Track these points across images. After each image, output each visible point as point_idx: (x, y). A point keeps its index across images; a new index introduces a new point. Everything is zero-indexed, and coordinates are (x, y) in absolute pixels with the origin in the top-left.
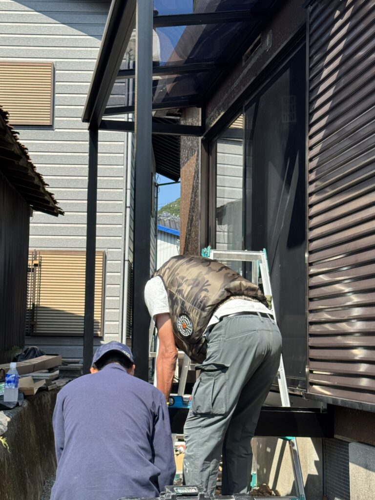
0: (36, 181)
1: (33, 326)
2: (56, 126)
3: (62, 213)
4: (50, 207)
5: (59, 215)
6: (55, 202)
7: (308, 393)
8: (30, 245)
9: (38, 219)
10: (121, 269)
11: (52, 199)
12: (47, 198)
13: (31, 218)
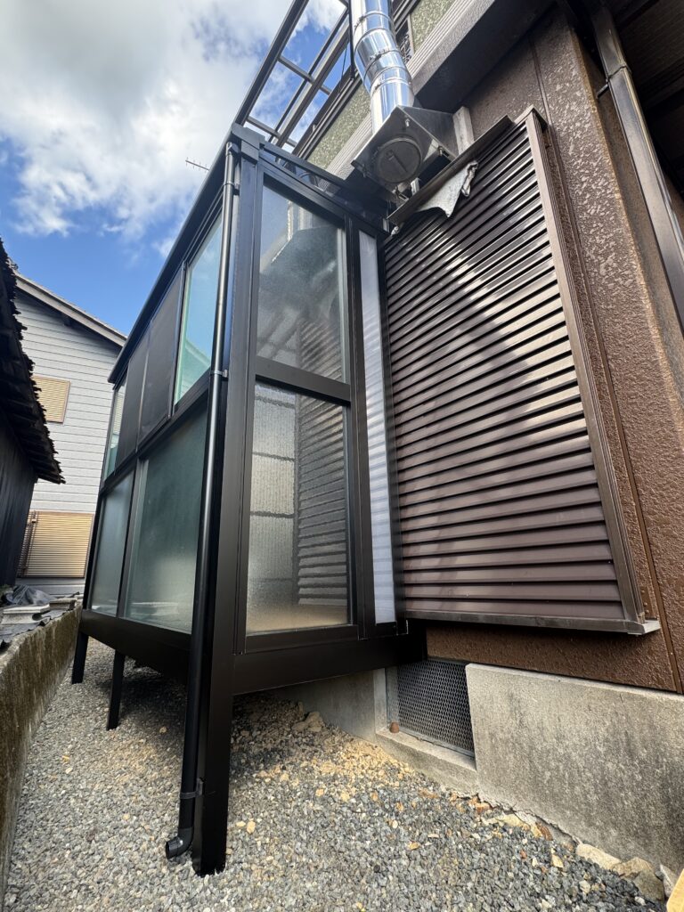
0: (47, 447)
2: (66, 423)
3: (64, 482)
4: (54, 475)
5: (61, 484)
11: (58, 467)
13: (35, 485)
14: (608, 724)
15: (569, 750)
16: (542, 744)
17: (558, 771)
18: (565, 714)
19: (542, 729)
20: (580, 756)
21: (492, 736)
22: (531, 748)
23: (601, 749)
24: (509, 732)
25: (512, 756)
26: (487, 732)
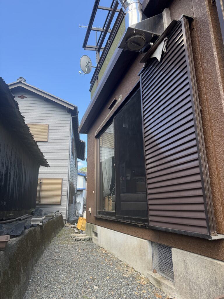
0: (41, 155)
1: (39, 202)
2: (49, 142)
3: (50, 166)
4: (46, 164)
5: (49, 167)
6: (47, 163)
7: (149, 225)
8: (39, 177)
9: (42, 169)
10: (67, 183)
11: (46, 161)
12: (44, 161)
13: (39, 168)
14: (210, 273)
15: (200, 283)
16: (192, 280)
17: (197, 290)
18: (199, 269)
19: (193, 274)
20: (203, 285)
21: (179, 276)
22: (190, 281)
23: (209, 283)
24: (184, 275)
25: (184, 284)
26: (178, 274)
